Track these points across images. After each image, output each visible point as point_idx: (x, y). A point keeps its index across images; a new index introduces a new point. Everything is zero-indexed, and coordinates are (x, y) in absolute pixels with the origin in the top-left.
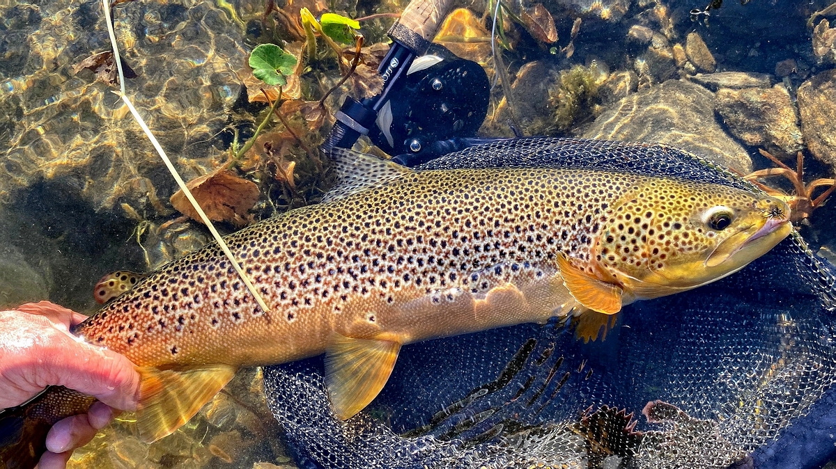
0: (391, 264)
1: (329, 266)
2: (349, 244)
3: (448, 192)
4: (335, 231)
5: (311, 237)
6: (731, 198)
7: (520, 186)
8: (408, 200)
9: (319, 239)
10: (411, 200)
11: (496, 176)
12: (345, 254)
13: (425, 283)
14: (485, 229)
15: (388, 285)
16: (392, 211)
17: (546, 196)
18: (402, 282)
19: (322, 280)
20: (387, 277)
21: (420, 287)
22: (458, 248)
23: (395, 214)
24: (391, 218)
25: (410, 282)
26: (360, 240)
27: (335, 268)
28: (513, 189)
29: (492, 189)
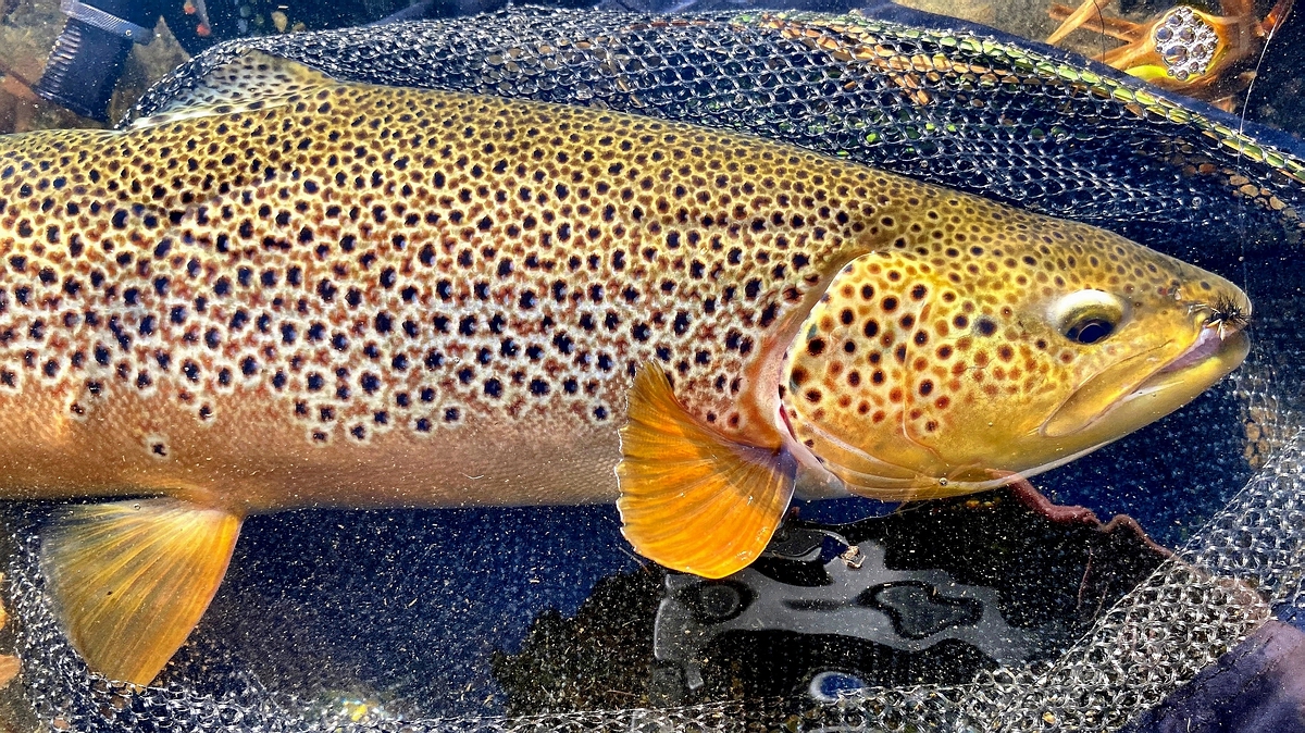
0: (216, 323)
1: (68, 305)
2: (124, 259)
3: (395, 158)
4: (93, 220)
5: (33, 225)
6: (1121, 270)
7: (586, 174)
8: (287, 167)
9: (52, 234)
10: (294, 166)
11: (533, 132)
12: (109, 281)
13: (296, 386)
14: (470, 277)
15: (204, 374)
16: (241, 189)
17: (650, 213)
18: (238, 375)
19: (48, 333)
20: (203, 357)
21: (282, 395)
22: (391, 313)
23: (247, 200)
24: (234, 209)
25: (256, 379)
26: (149, 253)
27: (79, 312)
28: (566, 181)
29: (510, 173)
